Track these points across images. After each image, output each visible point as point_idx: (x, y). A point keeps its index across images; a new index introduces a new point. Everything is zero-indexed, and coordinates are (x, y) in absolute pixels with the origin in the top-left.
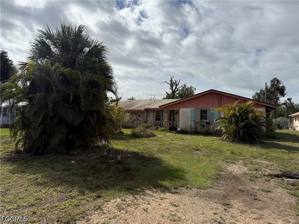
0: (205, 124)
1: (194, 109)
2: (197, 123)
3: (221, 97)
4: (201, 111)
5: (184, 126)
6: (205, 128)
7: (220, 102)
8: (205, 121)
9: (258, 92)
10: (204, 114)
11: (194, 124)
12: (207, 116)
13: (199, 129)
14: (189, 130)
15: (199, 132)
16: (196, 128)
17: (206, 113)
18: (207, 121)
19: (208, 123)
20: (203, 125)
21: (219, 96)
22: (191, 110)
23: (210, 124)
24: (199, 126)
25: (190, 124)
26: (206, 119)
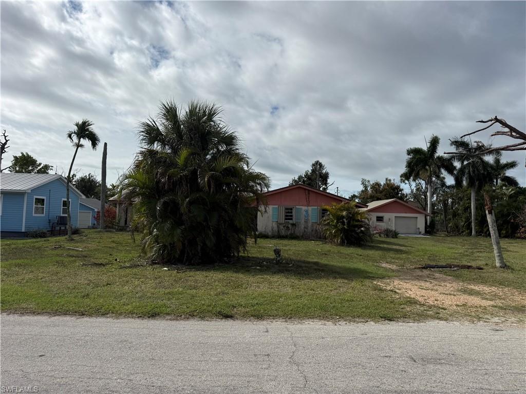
0: (289, 226)
1: (277, 206)
2: (280, 224)
3: (309, 194)
4: (286, 209)
5: (264, 228)
6: (290, 231)
7: (308, 199)
8: (291, 221)
9: (296, 178)
10: (289, 214)
11: (276, 226)
12: (292, 216)
13: (283, 233)
14: (270, 234)
15: (283, 236)
16: (279, 231)
17: (291, 213)
18: (294, 221)
19: (293, 225)
20: (288, 227)
21: (307, 192)
22: (273, 208)
23: (296, 226)
24: (282, 228)
25: (271, 225)
26: (291, 219)
